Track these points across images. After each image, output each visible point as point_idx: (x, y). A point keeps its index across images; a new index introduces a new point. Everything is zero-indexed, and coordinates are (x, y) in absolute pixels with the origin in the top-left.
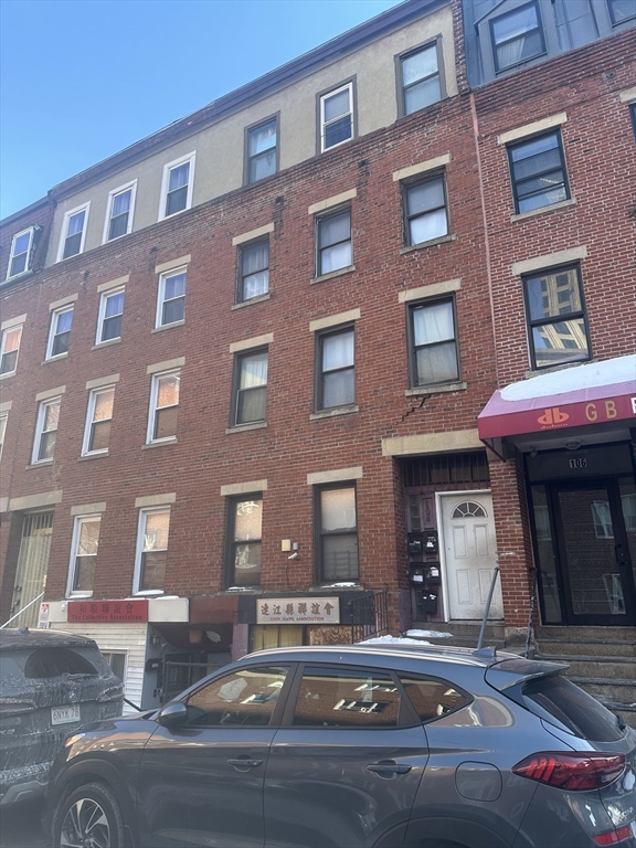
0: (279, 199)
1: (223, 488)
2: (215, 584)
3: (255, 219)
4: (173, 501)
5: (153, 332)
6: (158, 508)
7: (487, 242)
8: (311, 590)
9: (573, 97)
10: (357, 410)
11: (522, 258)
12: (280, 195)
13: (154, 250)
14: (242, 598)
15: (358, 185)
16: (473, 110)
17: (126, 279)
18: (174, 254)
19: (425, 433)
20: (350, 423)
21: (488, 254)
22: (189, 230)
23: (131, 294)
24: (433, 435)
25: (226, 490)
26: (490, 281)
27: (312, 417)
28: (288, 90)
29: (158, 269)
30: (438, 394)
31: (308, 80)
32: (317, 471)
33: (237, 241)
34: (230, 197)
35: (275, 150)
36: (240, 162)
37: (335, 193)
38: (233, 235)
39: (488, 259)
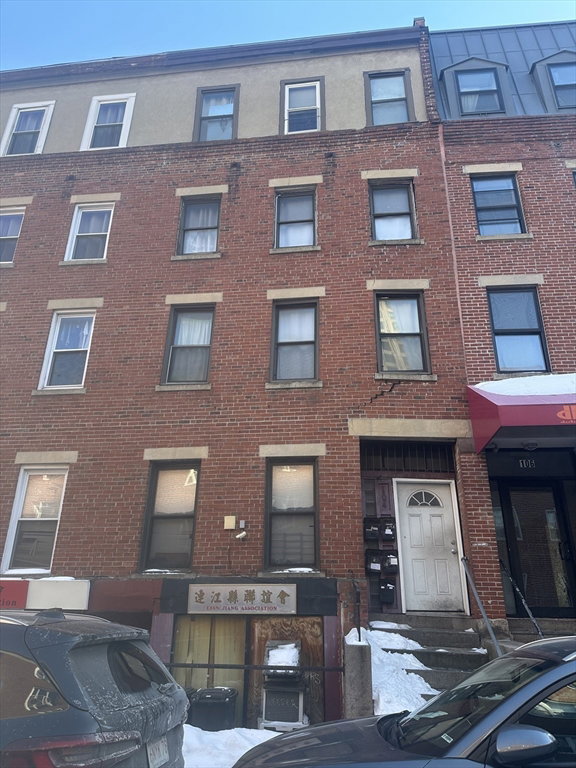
0: (235, 165)
1: (147, 451)
2: (129, 564)
3: (205, 177)
4: (75, 461)
5: (60, 264)
6: (49, 468)
7: (454, 253)
8: (260, 575)
9: (527, 153)
10: (321, 385)
11: (487, 273)
12: (236, 160)
13: (71, 178)
14: (168, 583)
15: (325, 174)
16: (441, 138)
17: (29, 200)
18: (97, 188)
19: (395, 417)
20: (313, 398)
21: (455, 263)
22: (121, 169)
23: (33, 218)
24: (403, 421)
25: (150, 454)
26: (458, 287)
27: (267, 386)
28: (250, 69)
29: (74, 199)
30: (408, 381)
31: (272, 66)
32: (271, 443)
33: (181, 192)
34: (176, 148)
35: (233, 118)
36: (191, 119)
37: (299, 174)
38: (177, 185)
39: (455, 267)
